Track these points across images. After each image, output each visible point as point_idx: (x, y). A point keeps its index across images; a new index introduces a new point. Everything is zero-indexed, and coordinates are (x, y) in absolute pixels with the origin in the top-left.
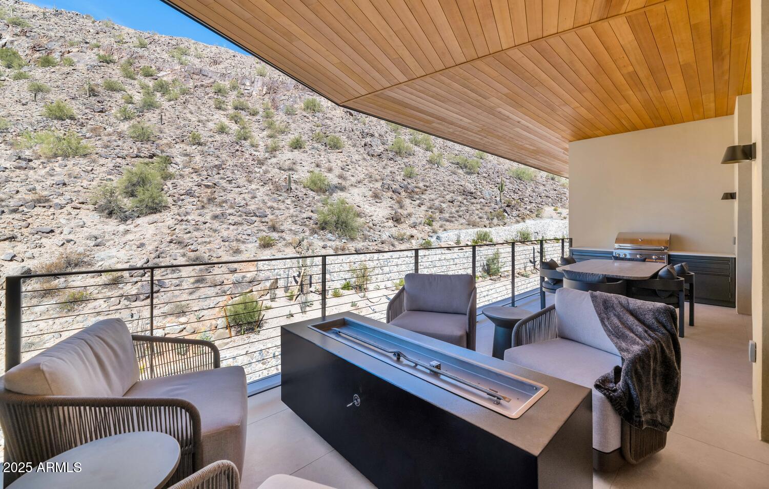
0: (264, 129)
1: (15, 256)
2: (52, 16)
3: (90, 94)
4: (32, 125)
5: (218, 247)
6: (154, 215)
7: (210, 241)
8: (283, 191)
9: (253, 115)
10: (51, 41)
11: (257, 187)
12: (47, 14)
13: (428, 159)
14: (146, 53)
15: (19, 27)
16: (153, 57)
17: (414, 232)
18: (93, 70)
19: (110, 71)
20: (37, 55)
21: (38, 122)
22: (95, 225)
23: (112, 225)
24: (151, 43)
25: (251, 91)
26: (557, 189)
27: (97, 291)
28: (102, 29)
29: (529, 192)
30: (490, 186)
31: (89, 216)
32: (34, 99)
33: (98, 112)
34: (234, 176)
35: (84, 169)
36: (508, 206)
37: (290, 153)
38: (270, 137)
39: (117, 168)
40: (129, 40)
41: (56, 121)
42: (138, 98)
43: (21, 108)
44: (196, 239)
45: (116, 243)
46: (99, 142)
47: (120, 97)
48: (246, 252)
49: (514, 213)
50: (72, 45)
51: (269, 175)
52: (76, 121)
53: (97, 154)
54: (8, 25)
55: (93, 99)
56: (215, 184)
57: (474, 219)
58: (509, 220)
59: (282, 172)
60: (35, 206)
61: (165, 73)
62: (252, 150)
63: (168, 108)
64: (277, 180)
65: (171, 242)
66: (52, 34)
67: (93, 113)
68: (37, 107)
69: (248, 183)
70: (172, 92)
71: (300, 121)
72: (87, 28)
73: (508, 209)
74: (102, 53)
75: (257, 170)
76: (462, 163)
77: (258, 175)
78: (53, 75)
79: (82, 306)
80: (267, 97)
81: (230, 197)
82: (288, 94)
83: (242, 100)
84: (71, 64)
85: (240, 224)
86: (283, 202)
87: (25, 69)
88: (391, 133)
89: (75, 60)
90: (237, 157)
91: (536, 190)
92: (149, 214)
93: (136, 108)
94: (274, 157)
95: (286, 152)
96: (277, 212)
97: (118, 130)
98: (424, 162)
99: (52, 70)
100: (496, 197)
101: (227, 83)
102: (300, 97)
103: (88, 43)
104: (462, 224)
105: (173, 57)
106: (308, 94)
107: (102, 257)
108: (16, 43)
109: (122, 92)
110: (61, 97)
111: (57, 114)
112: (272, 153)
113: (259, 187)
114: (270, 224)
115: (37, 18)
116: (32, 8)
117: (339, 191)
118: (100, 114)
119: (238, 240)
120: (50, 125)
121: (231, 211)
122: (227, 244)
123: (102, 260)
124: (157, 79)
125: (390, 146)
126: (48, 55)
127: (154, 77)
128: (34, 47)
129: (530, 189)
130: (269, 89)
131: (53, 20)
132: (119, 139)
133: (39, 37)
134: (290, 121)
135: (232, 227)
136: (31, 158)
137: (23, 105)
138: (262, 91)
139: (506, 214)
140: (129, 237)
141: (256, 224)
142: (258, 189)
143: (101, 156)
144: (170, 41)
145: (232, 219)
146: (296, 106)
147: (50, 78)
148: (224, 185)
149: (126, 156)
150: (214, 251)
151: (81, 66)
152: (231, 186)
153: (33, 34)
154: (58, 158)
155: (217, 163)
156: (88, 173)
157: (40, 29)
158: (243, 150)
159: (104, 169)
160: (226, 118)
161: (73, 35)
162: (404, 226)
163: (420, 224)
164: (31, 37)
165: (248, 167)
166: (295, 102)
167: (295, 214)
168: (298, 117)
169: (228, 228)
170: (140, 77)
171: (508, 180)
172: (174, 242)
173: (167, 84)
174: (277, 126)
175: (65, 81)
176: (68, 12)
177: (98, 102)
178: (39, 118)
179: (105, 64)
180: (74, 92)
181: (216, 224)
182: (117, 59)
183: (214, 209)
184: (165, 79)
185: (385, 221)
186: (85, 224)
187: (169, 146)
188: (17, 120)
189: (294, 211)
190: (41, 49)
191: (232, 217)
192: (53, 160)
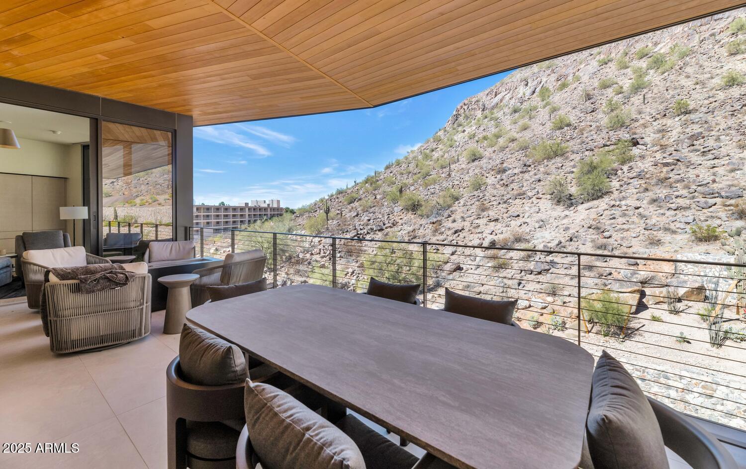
1: (493, 231)
3: (586, 99)
4: (543, 138)
5: (635, 235)
7: (630, 228)
10: (568, 68)
15: (550, 68)
18: (593, 76)
19: (607, 70)
21: (548, 136)
22: (546, 211)
23: (558, 211)
27: (516, 262)
31: (546, 204)
32: (549, 119)
33: (590, 113)
34: (717, 144)
35: (556, 167)
41: (558, 132)
42: (628, 85)
44: (616, 226)
45: (552, 226)
46: (579, 140)
47: (612, 91)
50: (581, 63)
52: (571, 127)
53: (572, 151)
55: (588, 102)
56: (679, 160)
60: (516, 198)
61: (664, 44)
65: (590, 228)
66: (569, 62)
67: (585, 115)
68: (550, 124)
70: (668, 62)
74: (602, 57)
78: (565, 95)
81: (692, 173)
84: (579, 79)
85: (685, 208)
89: (582, 75)
92: (591, 200)
93: (624, 97)
99: (566, 91)
103: (593, 54)
108: (548, 81)
109: (614, 85)
110: (566, 110)
111: (560, 125)
119: (667, 229)
120: (554, 135)
122: (648, 232)
123: (537, 239)
124: (652, 56)
126: (565, 80)
127: (650, 55)
128: (558, 78)
132: (596, 133)
135: (669, 213)
136: (531, 164)
137: (543, 125)
140: (564, 221)
141: (712, 208)
143: (574, 153)
145: (677, 202)
147: (563, 97)
148: (693, 158)
149: (595, 148)
151: (585, 78)
152: (703, 158)
154: (545, 161)
155: (698, 131)
156: (559, 168)
159: (572, 163)
161: (582, 54)
169: (664, 214)
170: (634, 62)
172: (593, 227)
173: (663, 56)
175: (572, 96)
177: (592, 103)
178: (549, 132)
179: (603, 66)
180: (576, 102)
181: (650, 209)
183: (659, 191)
184: (662, 51)
186: (540, 210)
190: (561, 77)
192: (542, 163)
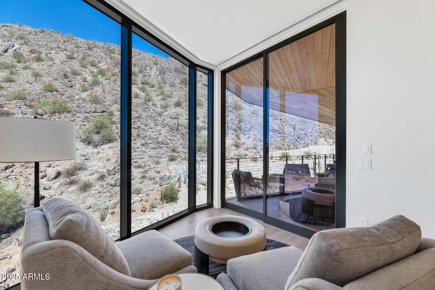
0: (159, 95)
1: (50, 165)
2: (39, 33)
3: (64, 77)
4: (37, 95)
5: (148, 160)
6: (110, 144)
7: (143, 157)
8: (175, 130)
9: (152, 87)
10: (40, 47)
11: (160, 128)
12: (37, 32)
13: (251, 111)
14: (92, 53)
15: (23, 40)
16: (95, 55)
17: (247, 152)
18: (64, 63)
19: (73, 63)
20: (33, 55)
21: (40, 94)
22: (82, 149)
23: (90, 149)
24: (94, 47)
25: (150, 73)
26: (326, 128)
27: (95, 182)
28: (67, 40)
29: (310, 130)
30: (288, 126)
31: (79, 144)
32: (35, 80)
33: (70, 87)
34: (147, 122)
35: (71, 120)
36: (298, 138)
37: (175, 109)
38: (163, 99)
39: (87, 119)
40: (82, 46)
41: (49, 93)
42: (89, 78)
43: (30, 86)
44: (136, 156)
45: (96, 158)
46: (74, 105)
47: (80, 78)
48: (162, 163)
49: (302, 142)
50: (52, 49)
51: (166, 122)
52: (59, 93)
53: (75, 111)
54: (17, 39)
55: (66, 80)
56: (139, 127)
57: (279, 145)
58: (299, 146)
59: (172, 120)
61: (103, 64)
62: (153, 108)
63: (106, 84)
64: (170, 124)
66: (40, 43)
67: (67, 88)
68: (37, 85)
69: (156, 126)
70: (107, 75)
71: (179, 91)
72: (59, 40)
73: (298, 140)
74: (68, 53)
75: (159, 119)
76: (271, 113)
77: (160, 121)
78: (43, 67)
79: (90, 189)
80: (159, 77)
81: (148, 134)
82: (171, 74)
83: (146, 78)
84: (52, 60)
85: (156, 148)
86: (176, 136)
87: (28, 63)
88: (230, 97)
89: (54, 58)
90: (147, 112)
91: (314, 128)
92: (108, 143)
93: (89, 85)
94: (166, 111)
95: (172, 108)
96: (174, 142)
97: (82, 97)
98: (249, 113)
99: (42, 64)
100: (291, 133)
101: (137, 69)
102: (178, 77)
103: (60, 48)
104: (273, 148)
105: (106, 55)
106: (182, 75)
107: (90, 165)
108: (21, 49)
109: (81, 75)
110: (49, 79)
111: (49, 89)
112: (165, 109)
113: (162, 128)
114: (171, 148)
115: (32, 35)
116: (29, 29)
117: (204, 130)
118: (70, 88)
119: (157, 157)
120: (46, 95)
121: (149, 141)
122: (152, 158)
123: (91, 167)
124: (98, 68)
125: (230, 104)
126: (39, 55)
127: (97, 67)
128: (32, 51)
129: (310, 128)
130: (160, 72)
131: (40, 35)
132: (84, 103)
133: (34, 45)
134: (173, 90)
135: (152, 150)
136: (43, 114)
137: (30, 84)
138: (156, 73)
139: (298, 143)
140: (100, 155)
141: (164, 148)
142: (161, 129)
143: (77, 112)
144: (104, 46)
145: (151, 146)
146: (176, 82)
147: (42, 68)
148: (143, 127)
149: (90, 112)
150: (146, 162)
151: (57, 61)
152: (147, 128)
153: (30, 43)
154: (56, 114)
155: (137, 115)
156: (73, 121)
157: (34, 41)
158: (149, 107)
159: (80, 119)
160: (137, 89)
161: (52, 44)
162: (241, 149)
163: (250, 148)
164: (29, 46)
165: (154, 117)
166: (175, 79)
167: (183, 143)
168: (177, 88)
169: (151, 151)
170: (89, 67)
171: (298, 123)
173: (104, 70)
174: (166, 94)
175: (50, 70)
176: (47, 30)
177: (69, 81)
178: (40, 91)
179: (70, 60)
180: (55, 76)
181: (144, 149)
182: (76, 57)
183: (141, 140)
184: (102, 67)
185: (231, 146)
186: (78, 148)
187: (110, 106)
188: (29, 92)
189: (182, 142)
190: (35, 52)
191: (151, 145)
192: (54, 115)
